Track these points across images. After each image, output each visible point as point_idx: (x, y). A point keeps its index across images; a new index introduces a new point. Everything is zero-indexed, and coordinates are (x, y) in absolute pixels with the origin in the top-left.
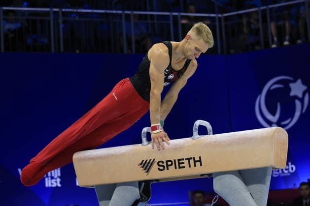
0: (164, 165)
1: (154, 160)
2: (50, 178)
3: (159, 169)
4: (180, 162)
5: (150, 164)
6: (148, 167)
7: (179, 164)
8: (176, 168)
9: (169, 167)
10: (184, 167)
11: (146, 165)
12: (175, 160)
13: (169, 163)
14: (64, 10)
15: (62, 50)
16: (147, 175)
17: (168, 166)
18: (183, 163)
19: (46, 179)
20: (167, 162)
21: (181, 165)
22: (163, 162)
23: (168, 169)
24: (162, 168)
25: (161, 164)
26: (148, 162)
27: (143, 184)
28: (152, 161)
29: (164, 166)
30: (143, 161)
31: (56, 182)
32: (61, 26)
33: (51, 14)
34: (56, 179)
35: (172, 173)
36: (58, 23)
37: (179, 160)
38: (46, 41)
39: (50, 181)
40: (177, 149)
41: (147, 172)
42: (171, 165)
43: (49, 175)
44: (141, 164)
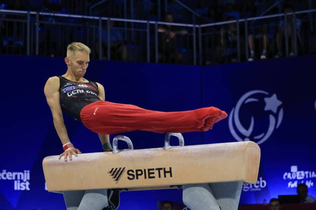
0: (134, 174)
1: (124, 168)
2: (19, 181)
3: (129, 178)
4: (150, 171)
5: (119, 173)
6: (118, 176)
7: (149, 174)
8: (145, 178)
9: (139, 177)
10: (154, 177)
12: (145, 170)
13: (139, 173)
14: (41, 13)
16: (117, 183)
17: (137, 175)
18: (153, 173)
19: (16, 182)
20: (137, 171)
21: (151, 175)
22: (133, 171)
23: (137, 178)
24: (131, 177)
25: (130, 172)
26: (118, 170)
27: (112, 192)
28: (121, 169)
29: (133, 176)
30: (113, 169)
31: (25, 185)
32: (38, 29)
34: (25, 182)
36: (35, 26)
37: (149, 170)
38: (22, 43)
39: (19, 184)
41: (117, 180)
42: (141, 174)
43: (19, 178)
44: (111, 172)
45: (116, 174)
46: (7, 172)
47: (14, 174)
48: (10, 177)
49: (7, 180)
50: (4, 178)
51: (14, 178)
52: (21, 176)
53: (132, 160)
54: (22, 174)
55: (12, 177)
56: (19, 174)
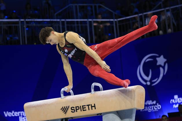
0: (75, 109)
1: (69, 106)
2: (22, 117)
3: (72, 112)
4: (84, 107)
5: (67, 109)
6: (66, 111)
7: (83, 108)
8: (81, 111)
9: (77, 110)
10: (86, 110)
11: (64, 109)
12: (80, 106)
13: (77, 108)
14: (27, 20)
15: (26, 43)
16: (65, 115)
17: (77, 109)
18: (85, 108)
19: (20, 117)
20: (76, 107)
21: (84, 109)
22: (74, 108)
23: (77, 111)
24: (73, 111)
25: (73, 108)
26: (65, 107)
27: (64, 120)
28: (68, 107)
29: (74, 110)
30: (63, 107)
31: (25, 119)
32: (26, 29)
33: (20, 23)
34: (25, 117)
35: (79, 114)
36: (24, 28)
37: (83, 106)
38: (17, 38)
39: (22, 118)
40: (81, 100)
41: (65, 113)
42: (79, 109)
43: (21, 115)
44: (62, 109)
45: (65, 110)
46: (14, 112)
47: (19, 113)
48: (16, 115)
49: (15, 116)
50: (13, 116)
51: (19, 115)
52: (22, 113)
53: (73, 101)
54: (23, 112)
55: (18, 115)
56: (21, 112)
